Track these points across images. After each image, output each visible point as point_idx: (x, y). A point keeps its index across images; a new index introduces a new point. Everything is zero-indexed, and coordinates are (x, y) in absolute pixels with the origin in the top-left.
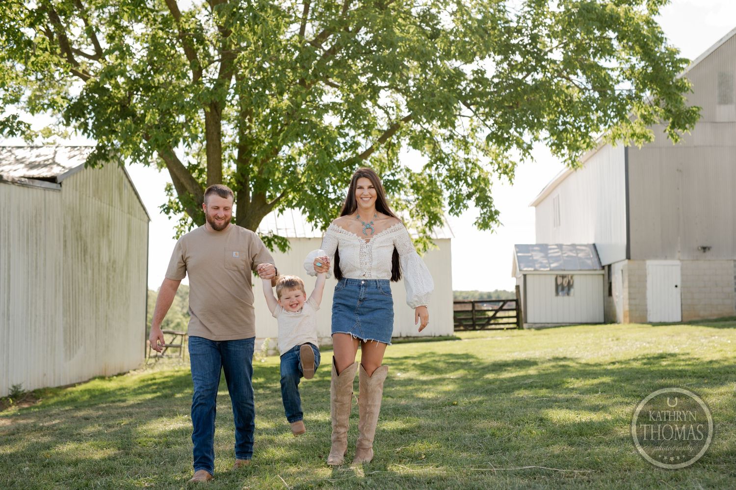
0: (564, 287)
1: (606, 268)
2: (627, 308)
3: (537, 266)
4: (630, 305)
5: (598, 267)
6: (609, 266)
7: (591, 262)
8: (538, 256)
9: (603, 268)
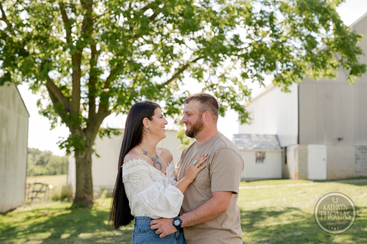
0: (261, 158)
1: (284, 149)
2: (297, 171)
3: (246, 146)
4: (299, 170)
5: (279, 148)
6: (286, 148)
7: (275, 144)
8: (246, 141)
9: (282, 148)
